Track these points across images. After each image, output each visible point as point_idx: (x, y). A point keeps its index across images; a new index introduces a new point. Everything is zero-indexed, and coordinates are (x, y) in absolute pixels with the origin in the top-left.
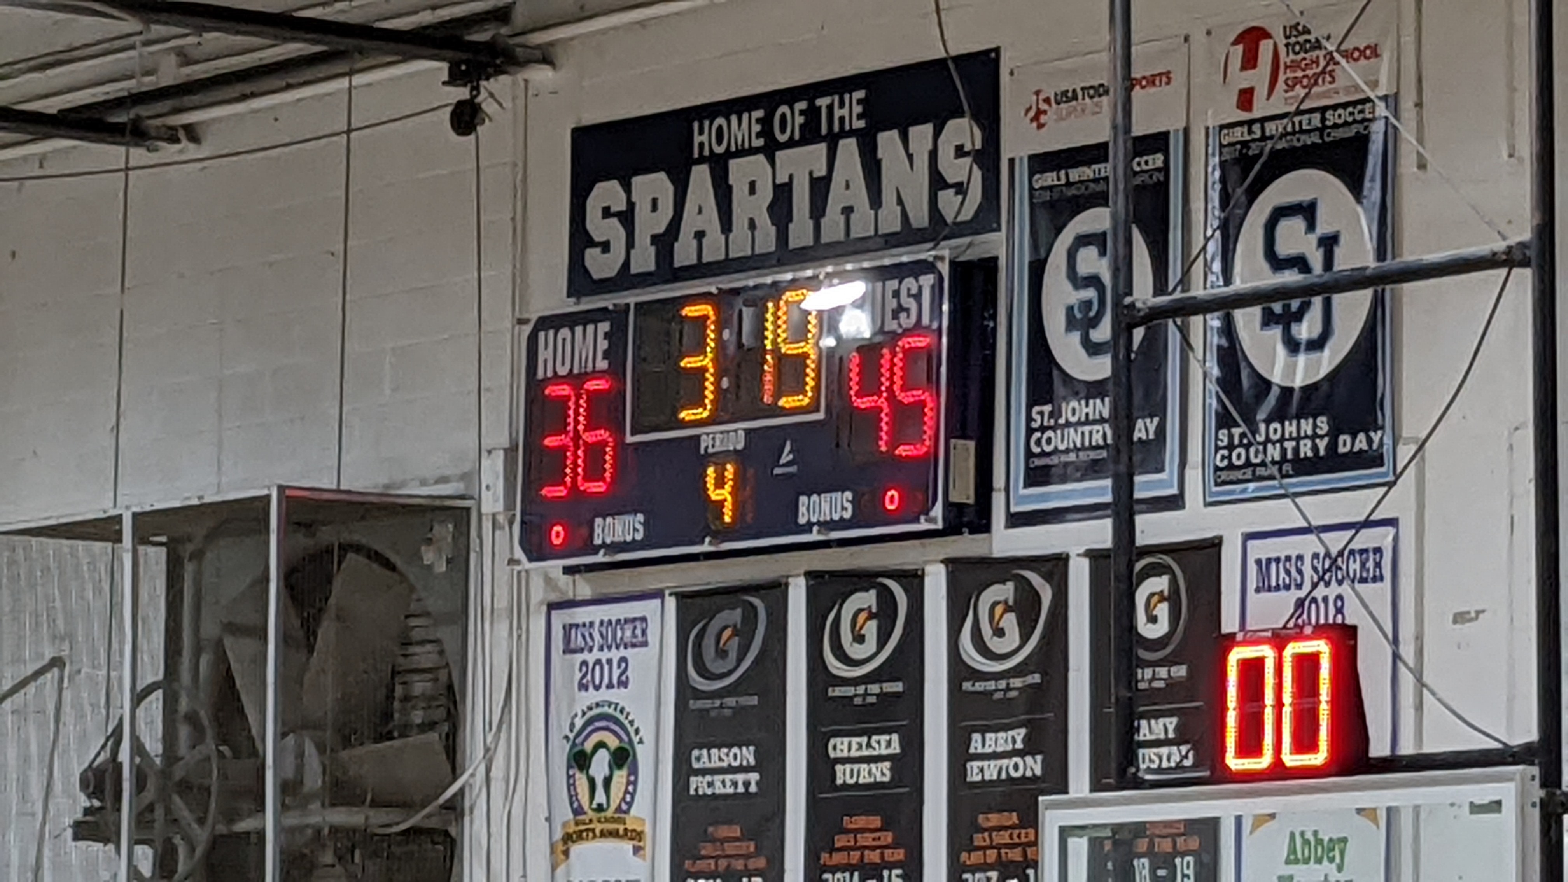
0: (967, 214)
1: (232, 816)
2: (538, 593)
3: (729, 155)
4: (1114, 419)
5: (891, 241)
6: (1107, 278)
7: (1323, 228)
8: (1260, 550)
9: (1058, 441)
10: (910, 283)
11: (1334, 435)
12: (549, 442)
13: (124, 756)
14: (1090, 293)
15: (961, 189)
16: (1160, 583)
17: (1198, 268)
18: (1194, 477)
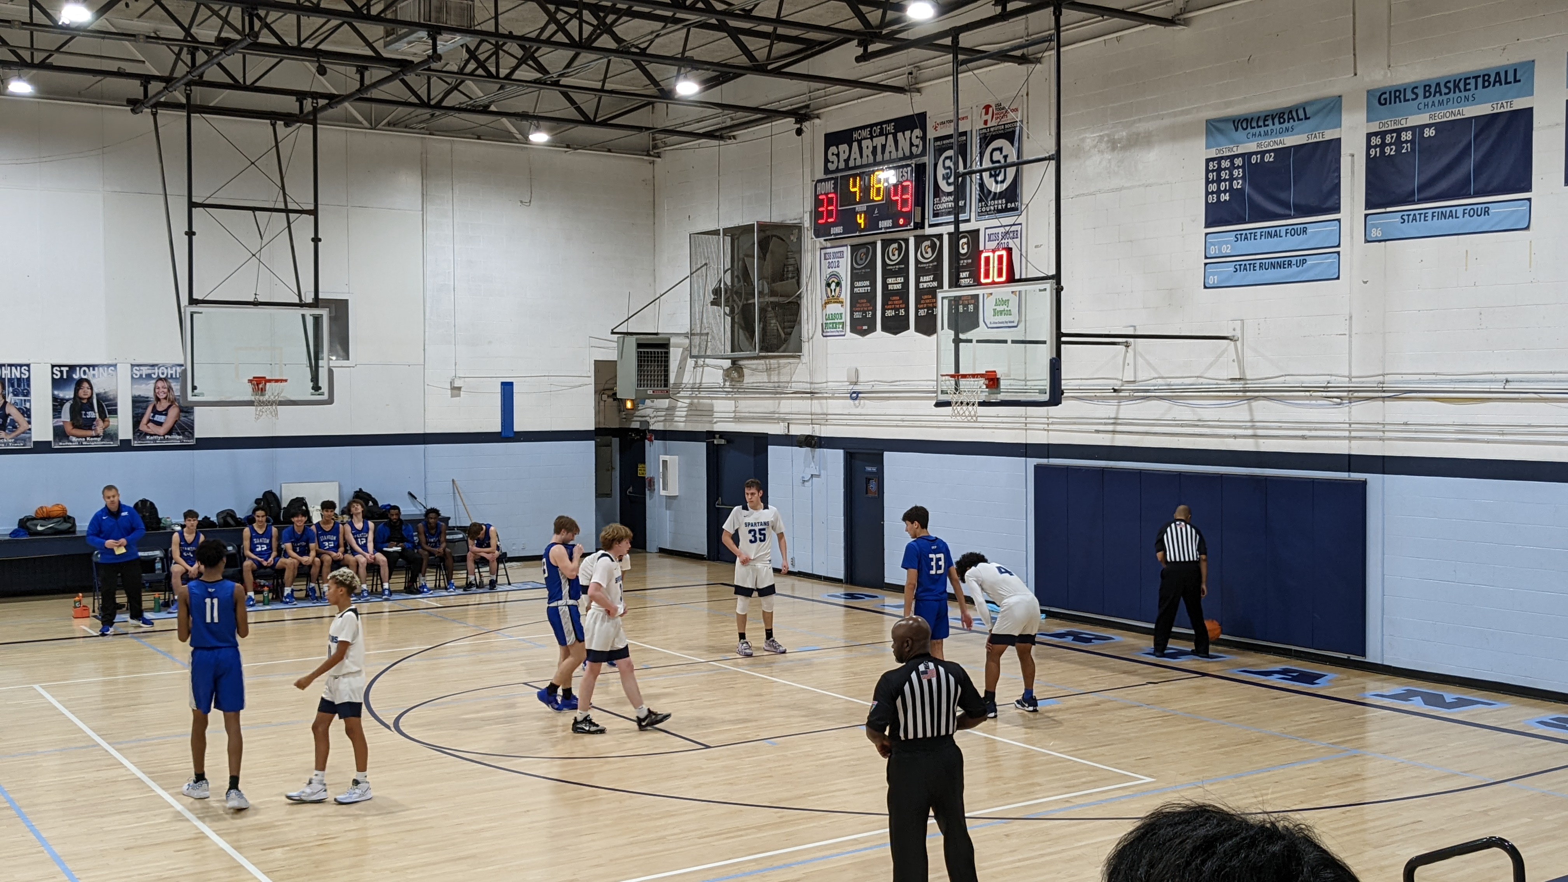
0: (919, 153)
1: (747, 300)
2: (818, 246)
3: (862, 139)
4: (954, 201)
5: (901, 159)
6: (952, 167)
7: (1004, 153)
8: (989, 231)
9: (940, 207)
10: (905, 169)
11: (1006, 204)
12: (820, 209)
13: (722, 286)
14: (948, 171)
15: (917, 146)
16: (965, 240)
17: (974, 164)
18: (973, 214)
